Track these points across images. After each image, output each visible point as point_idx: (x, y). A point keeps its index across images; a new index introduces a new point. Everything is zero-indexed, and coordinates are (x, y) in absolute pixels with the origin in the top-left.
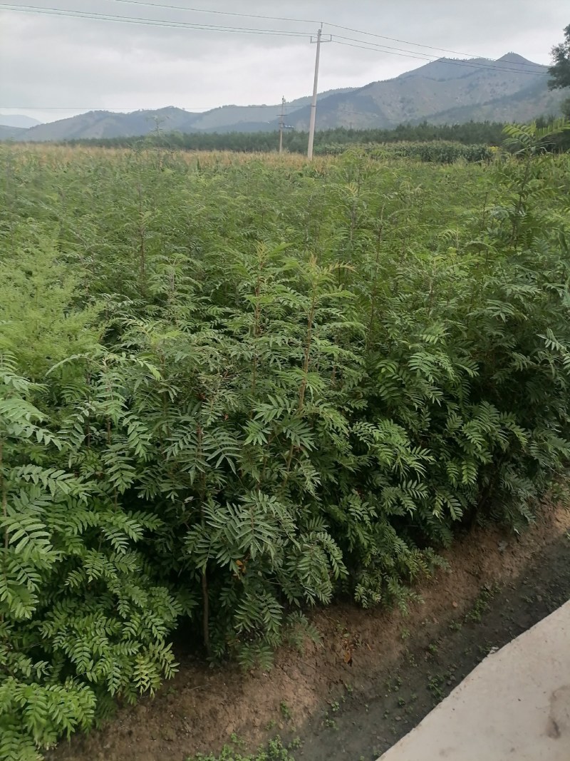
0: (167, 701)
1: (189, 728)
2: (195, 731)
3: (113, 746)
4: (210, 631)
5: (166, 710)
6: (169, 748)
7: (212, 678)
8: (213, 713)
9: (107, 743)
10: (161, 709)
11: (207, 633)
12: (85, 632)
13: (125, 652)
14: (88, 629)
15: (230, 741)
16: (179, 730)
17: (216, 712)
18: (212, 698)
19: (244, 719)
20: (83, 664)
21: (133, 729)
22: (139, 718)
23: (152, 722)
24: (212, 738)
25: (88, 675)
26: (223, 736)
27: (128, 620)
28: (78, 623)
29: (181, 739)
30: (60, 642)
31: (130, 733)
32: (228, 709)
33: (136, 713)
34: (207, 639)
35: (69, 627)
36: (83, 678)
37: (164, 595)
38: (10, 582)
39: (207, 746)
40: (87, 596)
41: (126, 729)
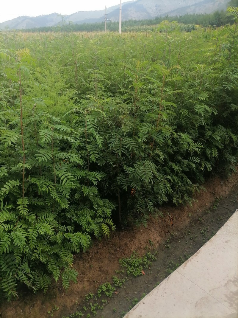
0: (108, 241)
1: (118, 249)
2: (121, 250)
3: (92, 256)
4: (121, 216)
5: (109, 244)
6: (112, 256)
7: (123, 233)
8: (126, 244)
9: (90, 256)
10: (107, 244)
11: (120, 217)
13: (98, 221)
14: (84, 214)
15: (133, 253)
16: (115, 250)
17: (127, 244)
18: (125, 239)
19: (137, 246)
20: (85, 226)
21: (98, 251)
22: (99, 248)
23: (105, 248)
24: (127, 253)
25: (86, 229)
26: (130, 252)
27: (98, 210)
28: (79, 213)
29: (116, 253)
30: (74, 219)
31: (98, 252)
32: (131, 242)
33: (98, 246)
34: (120, 219)
35: (76, 214)
36: (84, 231)
37: (108, 202)
39: (125, 255)
41: (96, 251)
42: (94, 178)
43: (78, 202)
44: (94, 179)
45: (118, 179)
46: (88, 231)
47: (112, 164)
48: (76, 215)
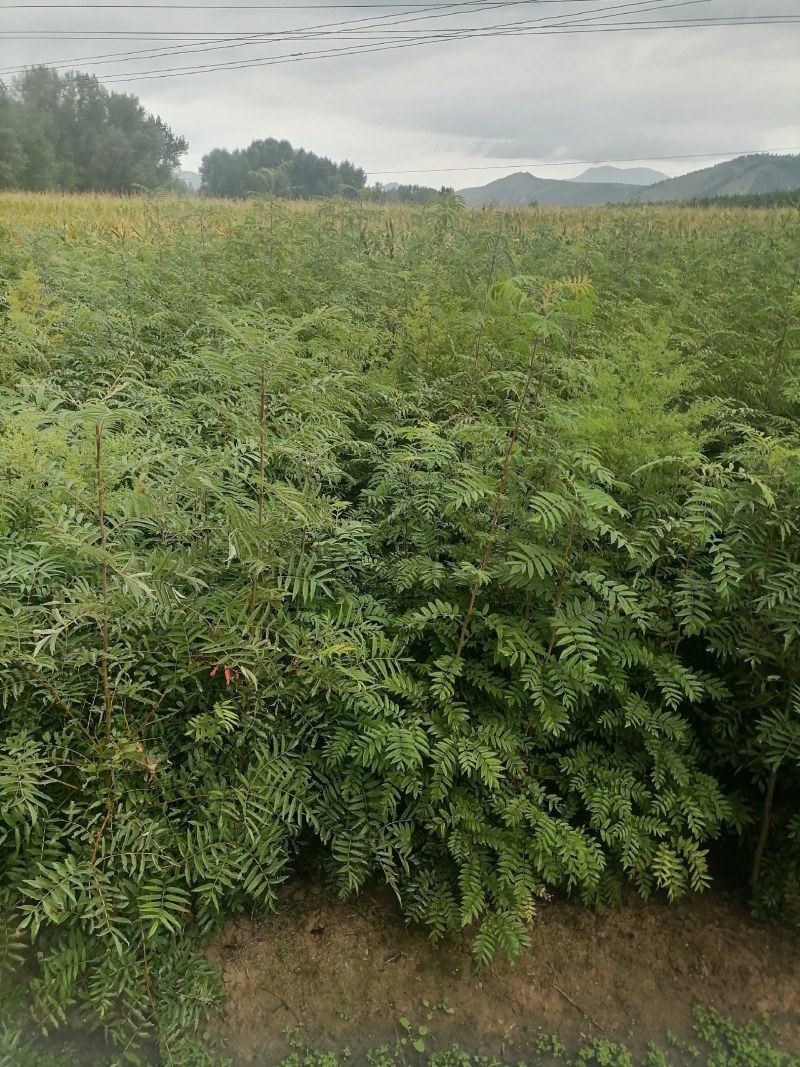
0: (684, 926)
1: (706, 971)
2: (714, 980)
3: (609, 938)
4: (762, 868)
5: (680, 934)
6: (675, 979)
7: (751, 931)
8: (744, 973)
9: (602, 931)
10: (674, 931)
11: (757, 869)
12: (608, 785)
13: (649, 828)
14: (612, 783)
15: (760, 1020)
16: (693, 966)
17: (749, 974)
18: (748, 955)
19: (787, 1006)
20: (599, 818)
21: (636, 934)
22: (644, 926)
23: (660, 938)
24: (735, 1002)
25: (602, 833)
26: (751, 1009)
27: (661, 792)
28: (602, 774)
29: (693, 978)
30: (579, 785)
31: (631, 936)
32: (766, 979)
33: (642, 919)
34: (755, 876)
35: (591, 773)
36: (593, 833)
37: (711, 787)
38: (546, 690)
39: (726, 1007)
40: (616, 748)
41: (627, 930)
42: (675, 685)
43: (609, 742)
44: (674, 688)
45: (765, 723)
46: (604, 839)
47: (753, 663)
48: (591, 776)
